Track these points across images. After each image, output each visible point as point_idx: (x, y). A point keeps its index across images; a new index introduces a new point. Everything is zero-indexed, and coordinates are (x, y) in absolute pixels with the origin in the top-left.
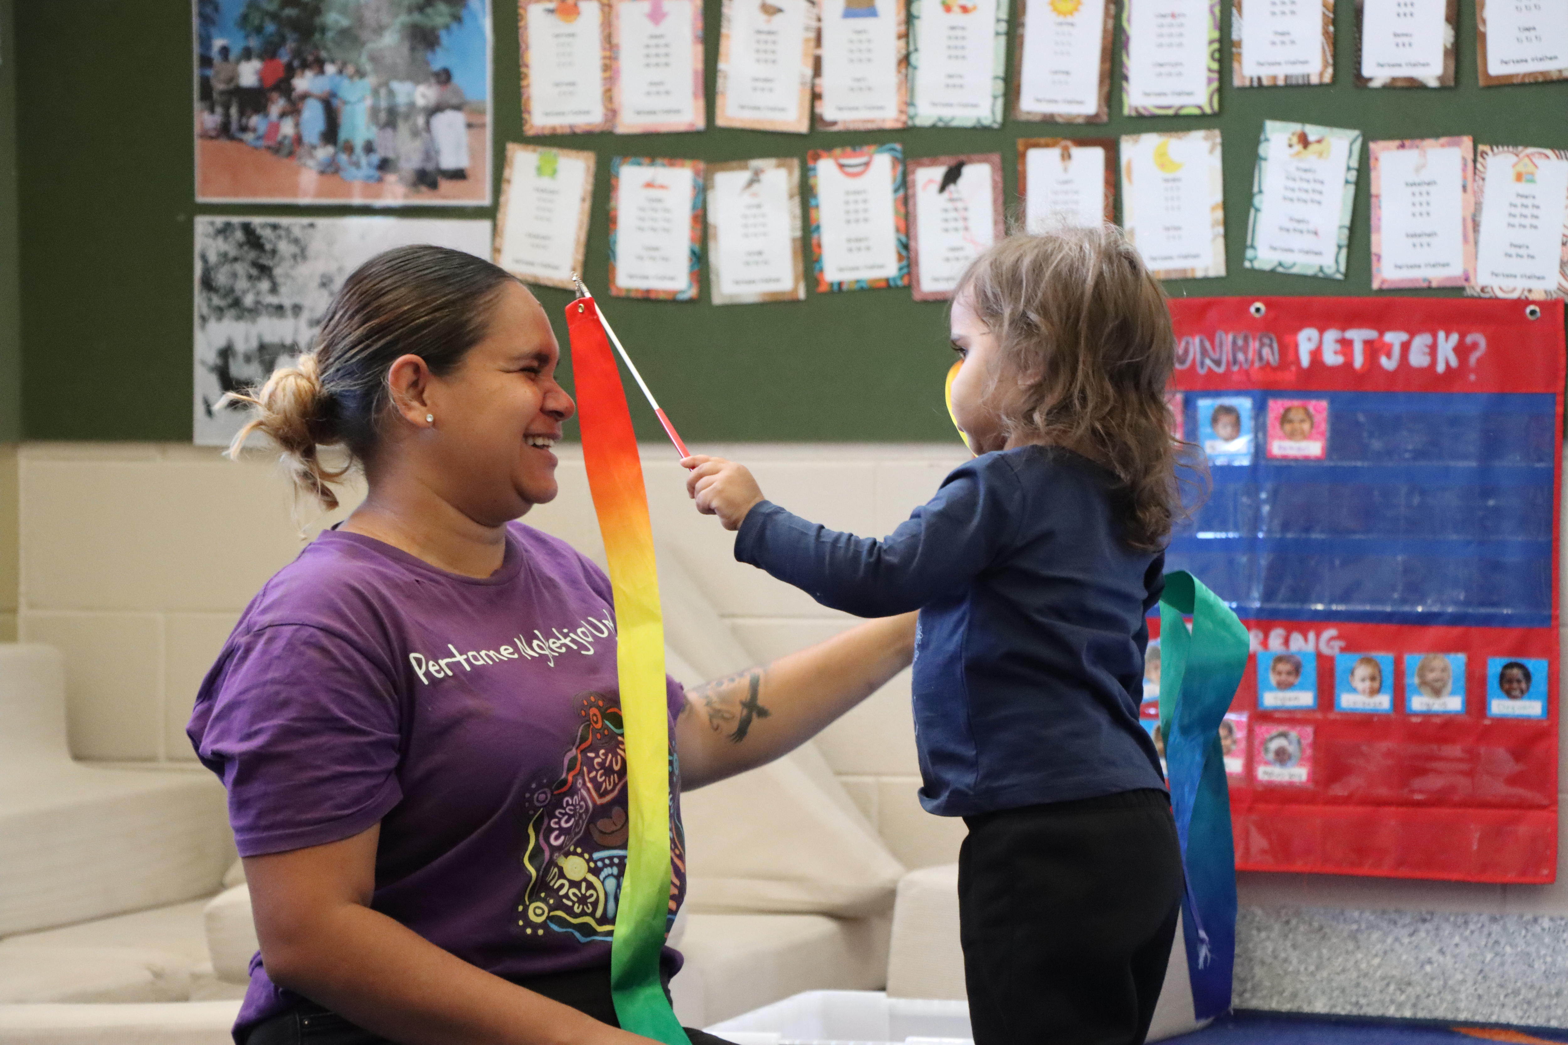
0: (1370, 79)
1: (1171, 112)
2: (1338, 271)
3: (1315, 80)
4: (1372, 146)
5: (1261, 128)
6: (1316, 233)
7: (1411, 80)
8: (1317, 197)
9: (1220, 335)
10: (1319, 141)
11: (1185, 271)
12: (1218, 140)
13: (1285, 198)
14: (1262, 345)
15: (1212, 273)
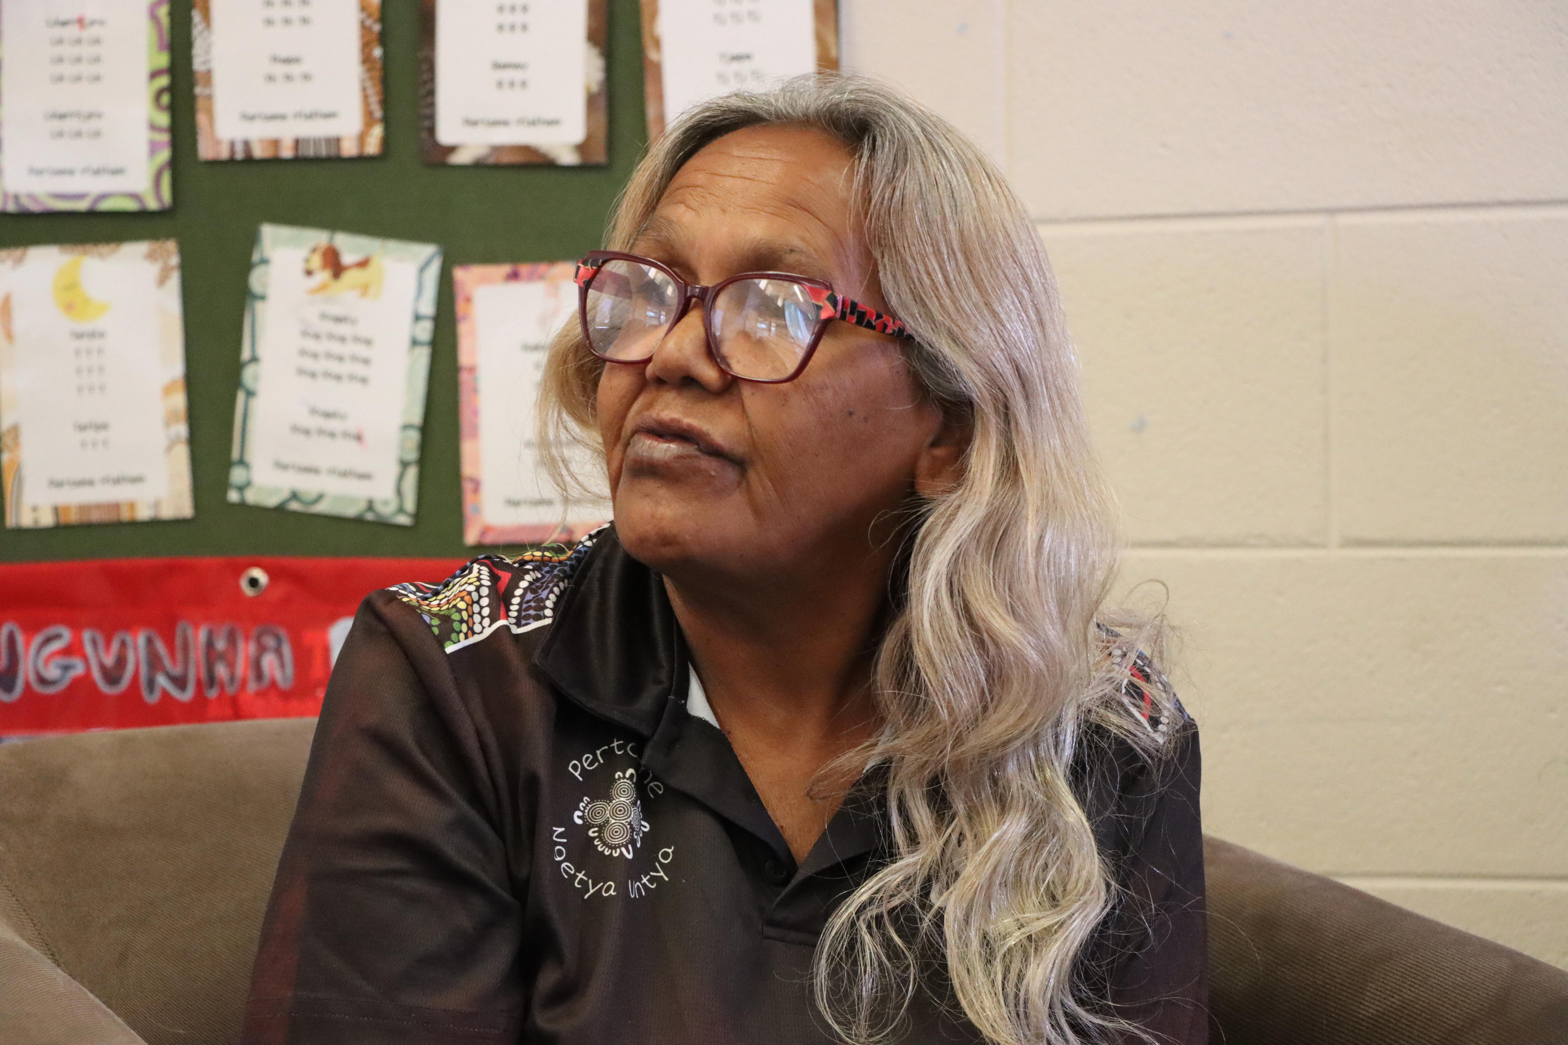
0: (452, 149)
1: (82, 206)
2: (401, 510)
3: (349, 149)
4: (460, 274)
5: (252, 239)
6: (359, 438)
7: (526, 149)
8: (359, 369)
9: (183, 628)
10: (363, 264)
11: (117, 506)
12: (175, 260)
13: (301, 372)
14: (262, 649)
15: (167, 512)
